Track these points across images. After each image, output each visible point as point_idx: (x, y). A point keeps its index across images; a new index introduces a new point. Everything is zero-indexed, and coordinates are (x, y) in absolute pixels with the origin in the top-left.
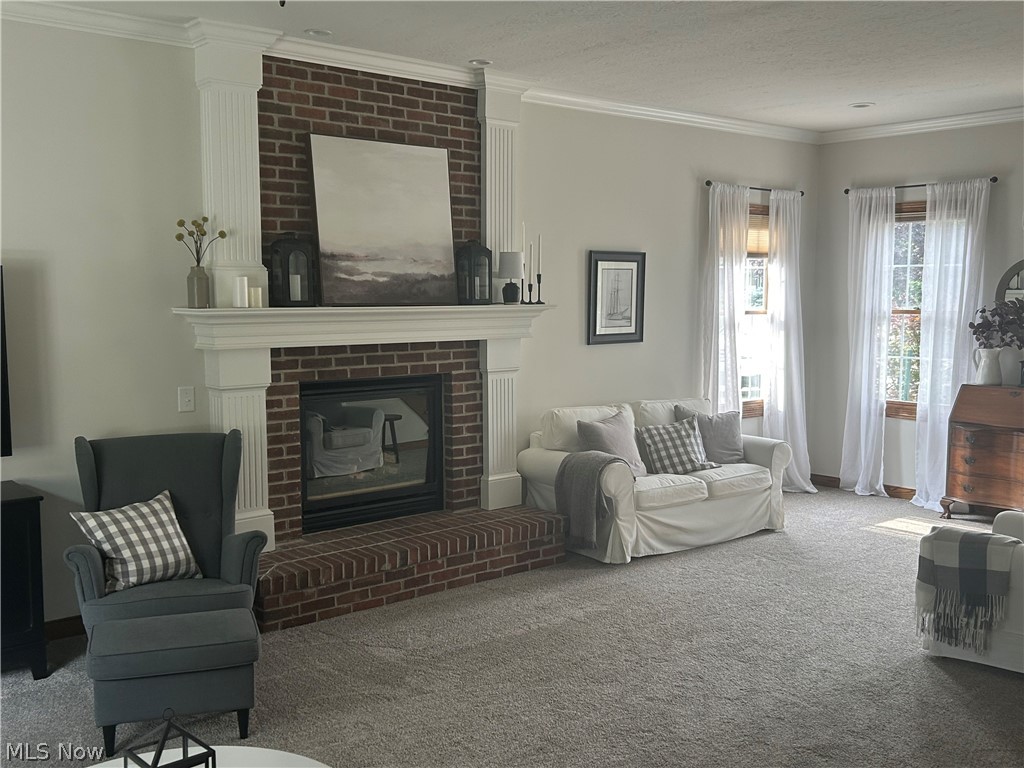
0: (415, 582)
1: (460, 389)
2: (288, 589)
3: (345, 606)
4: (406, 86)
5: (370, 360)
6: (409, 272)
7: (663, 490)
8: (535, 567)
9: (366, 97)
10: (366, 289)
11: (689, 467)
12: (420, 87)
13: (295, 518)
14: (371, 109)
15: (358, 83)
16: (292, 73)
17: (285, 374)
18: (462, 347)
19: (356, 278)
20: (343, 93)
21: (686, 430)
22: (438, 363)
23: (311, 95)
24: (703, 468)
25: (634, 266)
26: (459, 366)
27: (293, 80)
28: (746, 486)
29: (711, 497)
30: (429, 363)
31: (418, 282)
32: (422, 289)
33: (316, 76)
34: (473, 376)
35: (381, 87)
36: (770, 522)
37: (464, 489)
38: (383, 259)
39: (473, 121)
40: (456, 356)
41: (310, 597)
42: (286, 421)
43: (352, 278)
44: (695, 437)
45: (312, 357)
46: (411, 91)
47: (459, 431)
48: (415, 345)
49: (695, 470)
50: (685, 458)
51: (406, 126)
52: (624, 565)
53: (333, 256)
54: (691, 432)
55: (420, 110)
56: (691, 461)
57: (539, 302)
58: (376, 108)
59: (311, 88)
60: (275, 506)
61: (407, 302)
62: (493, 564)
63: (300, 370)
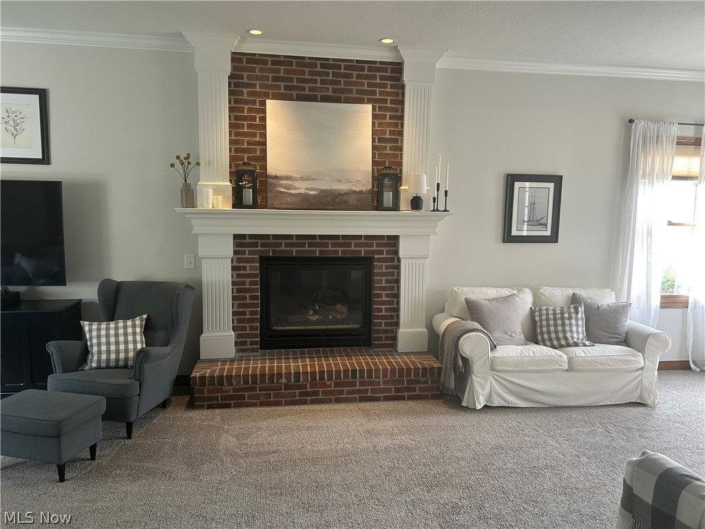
0: (308, 394)
1: (380, 268)
2: (209, 385)
3: (253, 401)
4: (343, 64)
5: (310, 245)
6: (334, 188)
7: (519, 358)
8: (411, 398)
9: (311, 73)
10: (300, 199)
11: (563, 342)
12: (355, 64)
13: (254, 339)
14: (315, 81)
15: (305, 65)
16: (256, 62)
17: (249, 250)
18: (384, 240)
19: (292, 192)
20: (295, 72)
21: (570, 313)
22: (363, 249)
23: (270, 75)
24: (576, 345)
25: (551, 186)
26: (381, 252)
27: (258, 67)
28: (612, 365)
29: (570, 369)
30: (356, 249)
31: (340, 194)
32: (344, 200)
33: (274, 63)
34: (392, 260)
35: (323, 66)
36: (641, 397)
37: (383, 336)
38: (314, 179)
39: (398, 85)
40: (378, 245)
41: (226, 392)
42: (249, 280)
43: (289, 191)
44: (577, 319)
45: (267, 241)
46: (346, 68)
47: (380, 296)
48: (345, 237)
49: (569, 345)
50: (561, 335)
51: (342, 91)
52: (474, 410)
53: (276, 177)
54: (574, 315)
55: (354, 79)
56: (566, 338)
57: (446, 210)
58: (319, 80)
59: (271, 71)
60: (237, 331)
61: (331, 208)
62: (373, 391)
63: (259, 248)
